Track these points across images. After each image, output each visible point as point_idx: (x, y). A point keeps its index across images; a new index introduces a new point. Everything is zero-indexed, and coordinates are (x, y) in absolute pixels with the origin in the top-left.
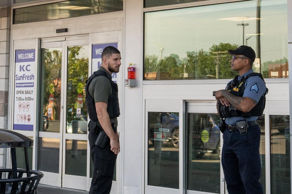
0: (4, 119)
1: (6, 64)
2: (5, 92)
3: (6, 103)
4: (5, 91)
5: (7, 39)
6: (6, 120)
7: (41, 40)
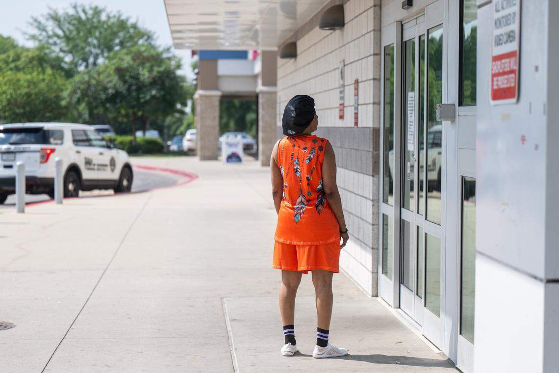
0: (373, 181)
1: (374, 75)
2: (373, 129)
3: (376, 151)
4: (373, 127)
5: (374, 26)
6: (377, 182)
7: (402, 26)
